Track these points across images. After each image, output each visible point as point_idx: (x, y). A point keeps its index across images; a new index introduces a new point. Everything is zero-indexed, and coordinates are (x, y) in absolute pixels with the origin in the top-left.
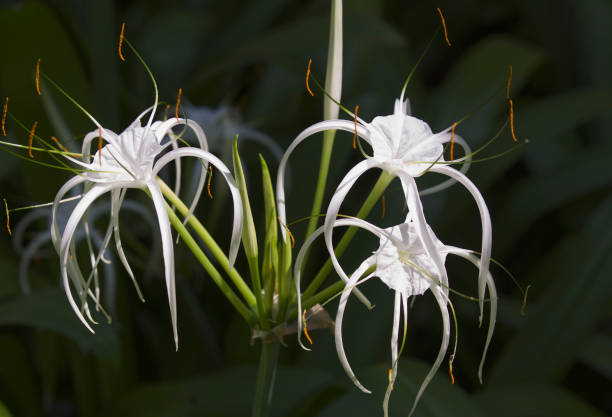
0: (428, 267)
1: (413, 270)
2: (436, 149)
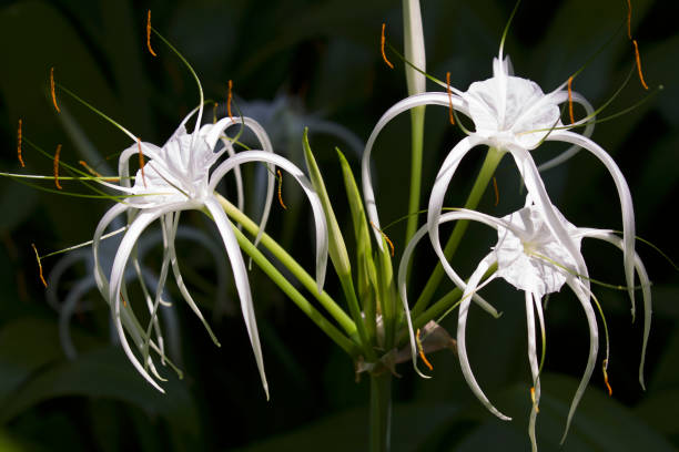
1: (543, 263)
2: (551, 113)
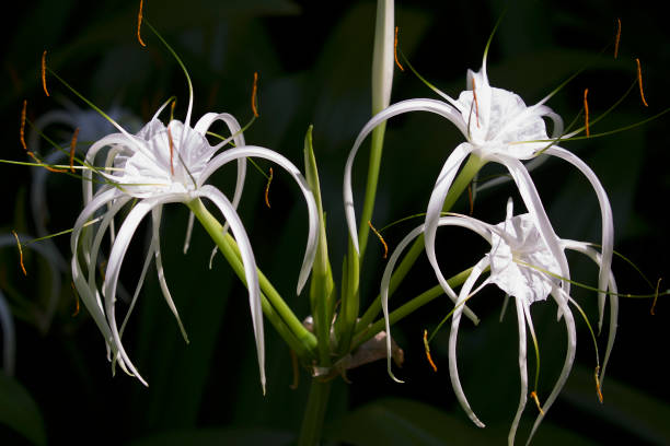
0: (547, 267)
1: (530, 272)
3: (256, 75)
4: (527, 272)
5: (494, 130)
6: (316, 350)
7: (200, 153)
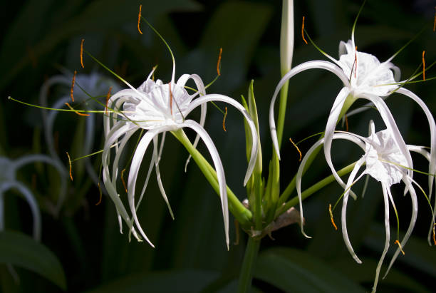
0: (399, 163)
3: (221, 50)
4: (387, 166)
5: (361, 79)
6: (251, 220)
7: (182, 100)
